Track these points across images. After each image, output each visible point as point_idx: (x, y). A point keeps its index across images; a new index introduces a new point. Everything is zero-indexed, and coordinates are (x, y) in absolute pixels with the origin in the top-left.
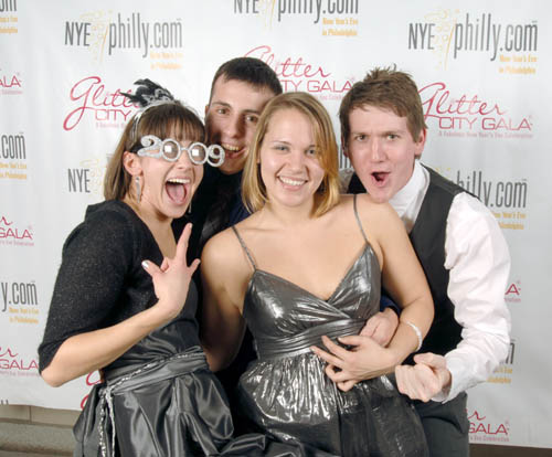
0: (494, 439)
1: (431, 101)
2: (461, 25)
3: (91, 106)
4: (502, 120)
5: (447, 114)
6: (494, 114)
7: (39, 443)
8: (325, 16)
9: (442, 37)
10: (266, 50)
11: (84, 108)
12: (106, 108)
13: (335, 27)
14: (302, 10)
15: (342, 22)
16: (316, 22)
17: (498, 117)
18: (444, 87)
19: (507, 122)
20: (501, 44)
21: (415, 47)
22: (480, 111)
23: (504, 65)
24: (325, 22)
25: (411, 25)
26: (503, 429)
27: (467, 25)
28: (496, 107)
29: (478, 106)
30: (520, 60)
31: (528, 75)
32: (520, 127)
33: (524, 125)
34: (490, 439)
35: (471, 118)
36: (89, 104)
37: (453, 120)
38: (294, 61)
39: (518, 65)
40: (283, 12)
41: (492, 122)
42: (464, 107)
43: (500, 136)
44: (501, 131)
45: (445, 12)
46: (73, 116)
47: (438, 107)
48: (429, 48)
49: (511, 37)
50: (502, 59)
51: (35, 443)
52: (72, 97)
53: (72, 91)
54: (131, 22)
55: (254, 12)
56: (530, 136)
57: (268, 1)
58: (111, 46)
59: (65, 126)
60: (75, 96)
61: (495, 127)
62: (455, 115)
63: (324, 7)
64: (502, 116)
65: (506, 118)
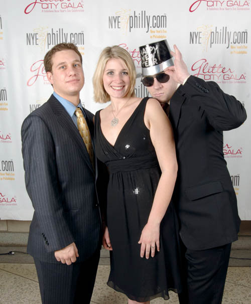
1: (200, 67)
3: (41, 74)
4: (232, 75)
5: (208, 73)
6: (228, 73)
7: (13, 242)
8: (151, 29)
9: (205, 38)
10: (125, 45)
11: (37, 75)
13: (156, 34)
14: (141, 26)
15: (159, 32)
16: (147, 32)
17: (230, 74)
18: (206, 61)
19: (235, 76)
20: (231, 40)
21: (193, 43)
22: (222, 71)
23: (232, 50)
25: (191, 33)
27: (216, 32)
28: (230, 69)
29: (221, 69)
30: (240, 48)
31: (244, 55)
32: (241, 78)
33: (242, 77)
35: (218, 75)
39: (238, 50)
40: (132, 27)
41: (228, 76)
42: (215, 70)
43: (232, 82)
44: (232, 80)
45: (206, 26)
46: (32, 80)
47: (203, 70)
48: (199, 43)
49: (236, 37)
50: (232, 47)
51: (10, 242)
52: (31, 70)
53: (32, 67)
54: (58, 33)
55: (118, 28)
56: (245, 82)
57: (124, 22)
58: (48, 44)
59: (28, 84)
60: (33, 69)
61: (229, 79)
62: (211, 73)
63: (151, 25)
64: (232, 74)
65: (234, 74)
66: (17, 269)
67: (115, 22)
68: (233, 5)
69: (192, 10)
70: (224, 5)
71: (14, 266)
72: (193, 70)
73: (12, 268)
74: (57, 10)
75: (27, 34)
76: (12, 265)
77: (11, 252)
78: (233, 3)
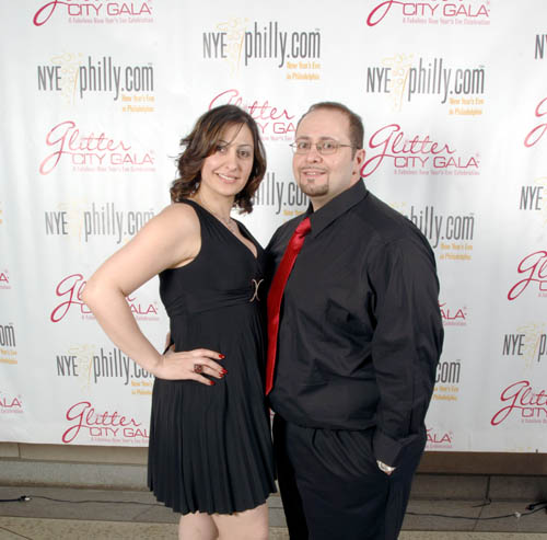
0: (440, 447)
1: (387, 141)
2: (415, 69)
3: (68, 150)
4: (452, 158)
5: (402, 154)
6: (444, 153)
7: (29, 477)
8: (289, 60)
9: (398, 81)
10: (234, 93)
11: (60, 152)
12: (82, 152)
13: (298, 71)
14: (268, 55)
15: (305, 66)
16: (281, 66)
17: (448, 156)
18: (399, 128)
19: (456, 160)
20: (451, 87)
21: (373, 90)
22: (432, 150)
23: (454, 107)
24: (290, 66)
25: (369, 69)
26: (447, 438)
28: (447, 146)
29: (429, 146)
30: (468, 102)
31: (476, 116)
32: (469, 164)
33: (472, 162)
34: (436, 447)
35: (423, 157)
36: (66, 148)
37: (406, 159)
38: (260, 104)
40: (250, 56)
41: (442, 160)
42: (417, 147)
43: (450, 173)
44: (451, 168)
45: (401, 57)
46: (49, 161)
47: (393, 147)
49: (460, 81)
50: (452, 102)
51: (25, 477)
52: (48, 142)
53: (49, 135)
54: (102, 66)
55: (222, 56)
56: (477, 173)
57: (235, 46)
58: (82, 89)
59: (41, 171)
60: (51, 141)
61: (446, 165)
62: (409, 154)
63: (288, 51)
64: (452, 155)
65: (456, 156)
66: (32, 527)
67: (216, 44)
68: (456, 13)
69: (372, 21)
70: (439, 12)
71: (28, 522)
72: (372, 146)
73: (23, 525)
74: (99, 18)
75: (39, 68)
76: (23, 520)
77: (23, 498)
78: (457, 9)
